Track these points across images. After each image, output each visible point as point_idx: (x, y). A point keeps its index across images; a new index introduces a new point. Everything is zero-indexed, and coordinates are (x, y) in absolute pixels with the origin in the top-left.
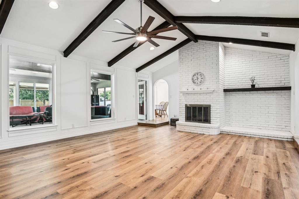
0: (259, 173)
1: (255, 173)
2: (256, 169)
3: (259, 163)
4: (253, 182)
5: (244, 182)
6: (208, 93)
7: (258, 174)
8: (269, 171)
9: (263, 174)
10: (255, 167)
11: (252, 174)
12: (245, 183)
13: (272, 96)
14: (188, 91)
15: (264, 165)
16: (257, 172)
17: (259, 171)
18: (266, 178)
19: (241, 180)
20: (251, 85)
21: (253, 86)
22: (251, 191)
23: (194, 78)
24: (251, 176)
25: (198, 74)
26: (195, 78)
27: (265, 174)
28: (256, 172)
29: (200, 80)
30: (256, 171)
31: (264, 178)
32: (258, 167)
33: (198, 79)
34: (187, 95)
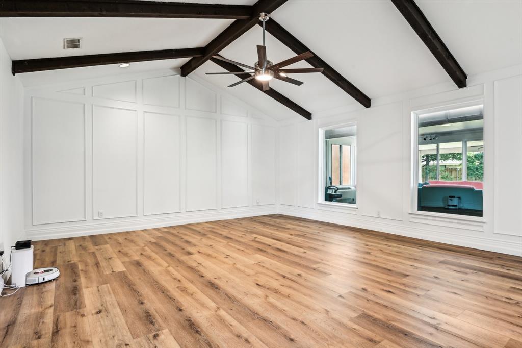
0: (94, 312)
1: (101, 308)
2: (102, 317)
3: (103, 340)
4: (97, 295)
5: (108, 289)
7: (95, 309)
8: (75, 326)
9: (85, 313)
10: (106, 322)
11: (105, 305)
12: (106, 289)
15: (90, 339)
16: (97, 313)
17: (95, 316)
18: (80, 308)
19: (113, 290)
22: (95, 285)
24: (104, 300)
27: (83, 316)
28: (99, 312)
30: (101, 314)
31: (84, 308)
32: (101, 325)
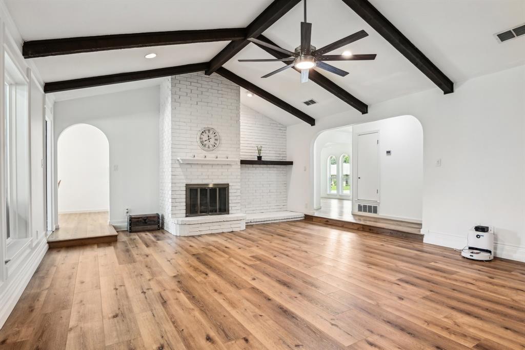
6: (225, 165)
13: (272, 171)
14: (194, 159)
20: (258, 157)
21: (259, 158)
23: (202, 136)
25: (209, 131)
26: (205, 137)
29: (212, 141)
33: (210, 140)
34: (189, 166)
